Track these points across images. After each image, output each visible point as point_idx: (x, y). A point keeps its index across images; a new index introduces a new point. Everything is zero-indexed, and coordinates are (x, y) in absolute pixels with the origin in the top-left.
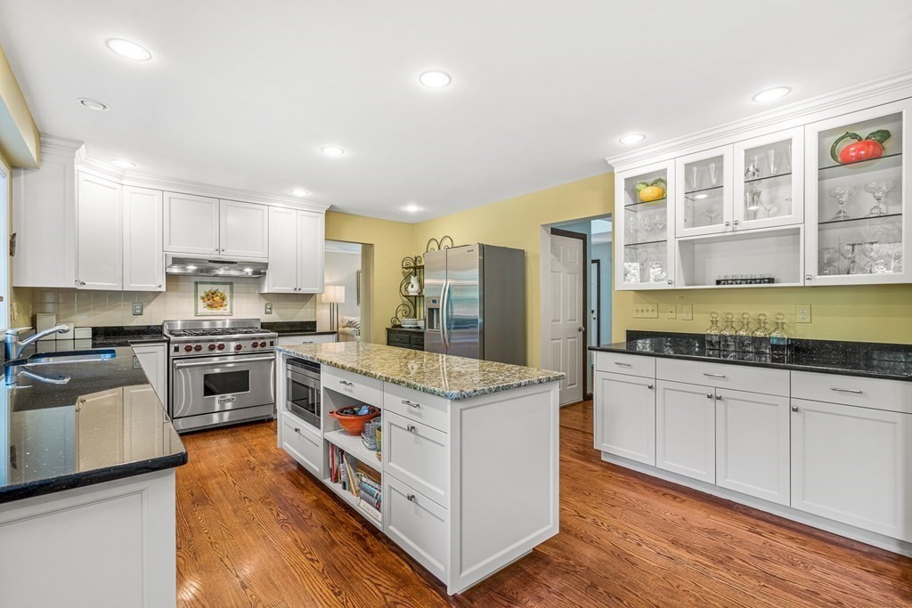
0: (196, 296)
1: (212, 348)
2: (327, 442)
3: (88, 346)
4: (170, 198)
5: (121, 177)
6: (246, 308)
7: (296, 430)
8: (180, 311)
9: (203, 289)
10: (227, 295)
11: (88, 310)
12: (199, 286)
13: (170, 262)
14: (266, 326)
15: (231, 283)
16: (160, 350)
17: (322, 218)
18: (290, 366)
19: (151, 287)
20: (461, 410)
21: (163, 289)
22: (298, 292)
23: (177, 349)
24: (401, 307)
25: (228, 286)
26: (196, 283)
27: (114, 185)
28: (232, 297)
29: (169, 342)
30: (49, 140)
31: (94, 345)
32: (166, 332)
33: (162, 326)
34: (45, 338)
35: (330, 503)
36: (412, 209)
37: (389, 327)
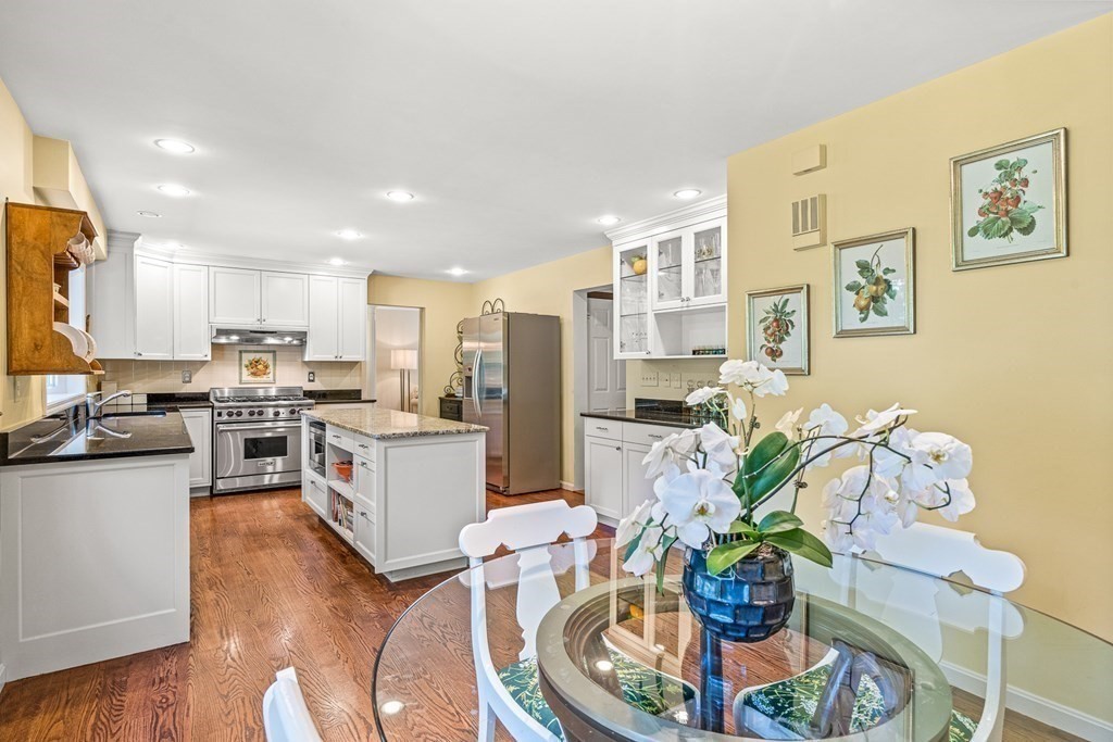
0: (241, 365)
1: (252, 414)
2: (330, 488)
3: (144, 409)
4: (215, 273)
5: (172, 256)
6: (289, 376)
7: (312, 482)
8: (225, 379)
9: (247, 358)
10: (270, 363)
11: (143, 378)
12: (244, 355)
13: (214, 334)
14: (309, 394)
15: (274, 352)
16: (205, 414)
17: (363, 285)
18: (313, 429)
19: (198, 357)
20: (386, 448)
21: (209, 358)
22: (339, 360)
23: (220, 414)
24: (457, 375)
25: (271, 355)
26: (241, 352)
27: (166, 264)
28: (275, 365)
29: (213, 407)
30: (116, 235)
31: (148, 409)
32: (212, 399)
33: (209, 393)
34: (110, 403)
35: (331, 539)
36: (457, 272)
37: (443, 395)
